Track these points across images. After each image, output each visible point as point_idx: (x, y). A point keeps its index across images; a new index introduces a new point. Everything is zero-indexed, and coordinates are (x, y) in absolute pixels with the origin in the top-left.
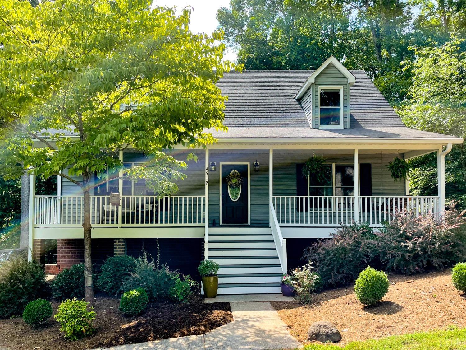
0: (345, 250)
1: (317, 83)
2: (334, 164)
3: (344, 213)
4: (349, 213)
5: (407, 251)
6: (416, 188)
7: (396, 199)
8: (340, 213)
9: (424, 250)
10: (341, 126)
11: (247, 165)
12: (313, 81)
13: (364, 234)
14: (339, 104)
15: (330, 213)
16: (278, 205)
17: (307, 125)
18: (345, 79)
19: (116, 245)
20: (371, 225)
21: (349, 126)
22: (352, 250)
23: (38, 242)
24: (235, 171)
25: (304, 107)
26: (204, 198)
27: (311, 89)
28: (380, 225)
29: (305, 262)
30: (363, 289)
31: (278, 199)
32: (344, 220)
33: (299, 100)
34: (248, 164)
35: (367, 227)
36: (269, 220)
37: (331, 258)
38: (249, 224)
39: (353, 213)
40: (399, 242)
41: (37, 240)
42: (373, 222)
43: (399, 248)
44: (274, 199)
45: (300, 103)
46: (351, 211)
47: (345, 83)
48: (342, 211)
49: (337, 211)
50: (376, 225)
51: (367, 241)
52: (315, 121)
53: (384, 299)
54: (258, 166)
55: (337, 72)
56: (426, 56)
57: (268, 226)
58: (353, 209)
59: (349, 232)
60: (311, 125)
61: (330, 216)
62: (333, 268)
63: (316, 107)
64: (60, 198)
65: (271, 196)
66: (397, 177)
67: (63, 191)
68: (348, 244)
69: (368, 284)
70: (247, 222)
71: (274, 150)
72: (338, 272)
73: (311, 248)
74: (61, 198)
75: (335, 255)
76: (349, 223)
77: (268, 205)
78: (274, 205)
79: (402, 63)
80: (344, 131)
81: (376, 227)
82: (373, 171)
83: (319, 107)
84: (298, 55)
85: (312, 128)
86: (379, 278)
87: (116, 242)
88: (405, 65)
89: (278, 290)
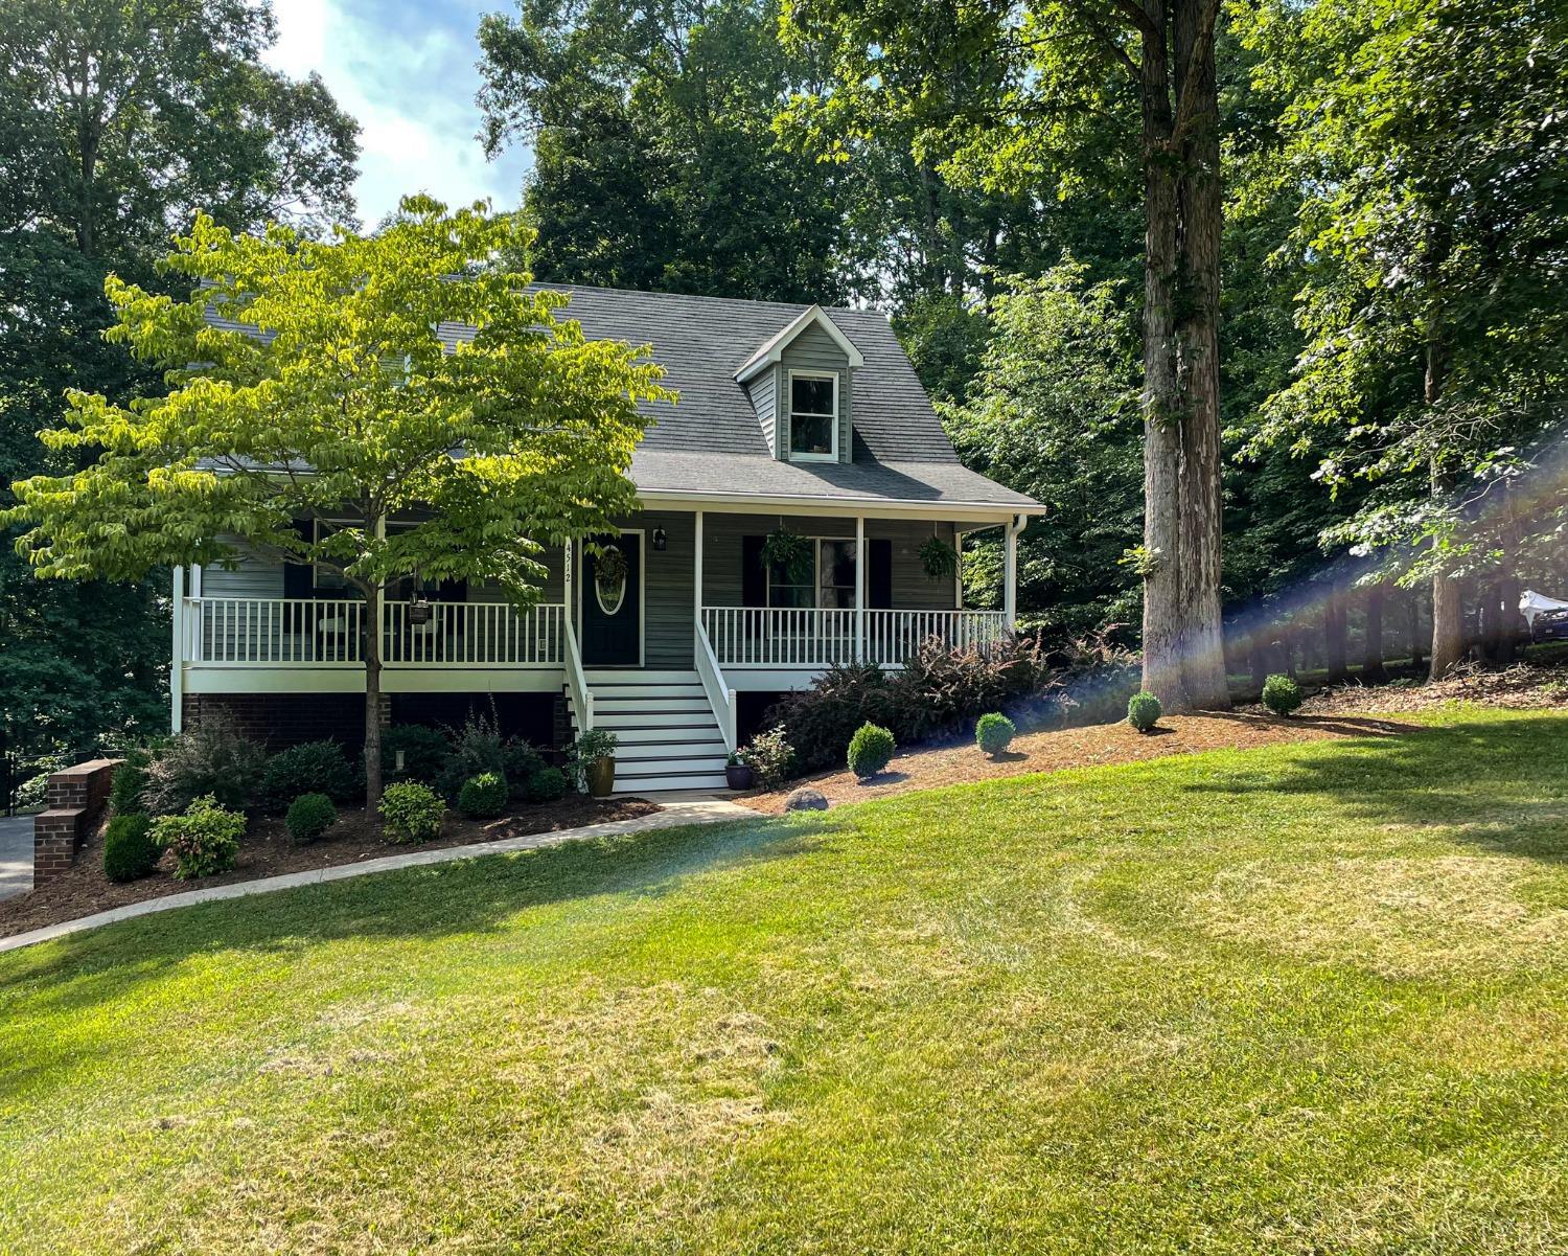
0: (836, 706)
1: (786, 361)
2: (818, 539)
3: (837, 642)
4: (846, 642)
5: (934, 707)
6: (988, 589)
7: (931, 616)
8: (828, 642)
9: (959, 702)
10: (834, 457)
11: (637, 536)
12: (778, 358)
13: (868, 679)
14: (830, 411)
15: (811, 642)
16: (712, 624)
17: (763, 450)
18: (842, 358)
20: (884, 666)
21: (848, 459)
22: (847, 706)
23: (192, 700)
24: (613, 547)
25: (757, 405)
26: (562, 610)
27: (774, 372)
28: (900, 666)
29: (772, 726)
31: (712, 613)
32: (837, 657)
33: (745, 385)
34: (641, 532)
35: (875, 669)
36: (692, 656)
37: (813, 721)
38: (642, 664)
39: (854, 642)
40: (922, 691)
41: (190, 697)
42: (889, 661)
43: (921, 701)
44: (704, 612)
45: (747, 394)
46: (850, 638)
47: (842, 365)
48: (833, 638)
49: (824, 638)
50: (894, 665)
51: (871, 692)
52: (781, 443)
53: (886, 769)
54: (664, 538)
55: (827, 340)
57: (690, 667)
58: (854, 635)
59: (844, 675)
60: (772, 451)
61: (811, 649)
62: (816, 738)
63: (784, 413)
65: (699, 607)
66: (933, 573)
67: (206, 592)
68: (841, 696)
70: (637, 662)
71: (706, 515)
72: (825, 744)
73: (778, 706)
75: (819, 715)
76: (845, 661)
77: (692, 624)
78: (704, 624)
80: (838, 471)
81: (891, 668)
82: (894, 556)
83: (791, 413)
84: (723, 193)
85: (774, 457)
86: (880, 737)
89: (721, 781)
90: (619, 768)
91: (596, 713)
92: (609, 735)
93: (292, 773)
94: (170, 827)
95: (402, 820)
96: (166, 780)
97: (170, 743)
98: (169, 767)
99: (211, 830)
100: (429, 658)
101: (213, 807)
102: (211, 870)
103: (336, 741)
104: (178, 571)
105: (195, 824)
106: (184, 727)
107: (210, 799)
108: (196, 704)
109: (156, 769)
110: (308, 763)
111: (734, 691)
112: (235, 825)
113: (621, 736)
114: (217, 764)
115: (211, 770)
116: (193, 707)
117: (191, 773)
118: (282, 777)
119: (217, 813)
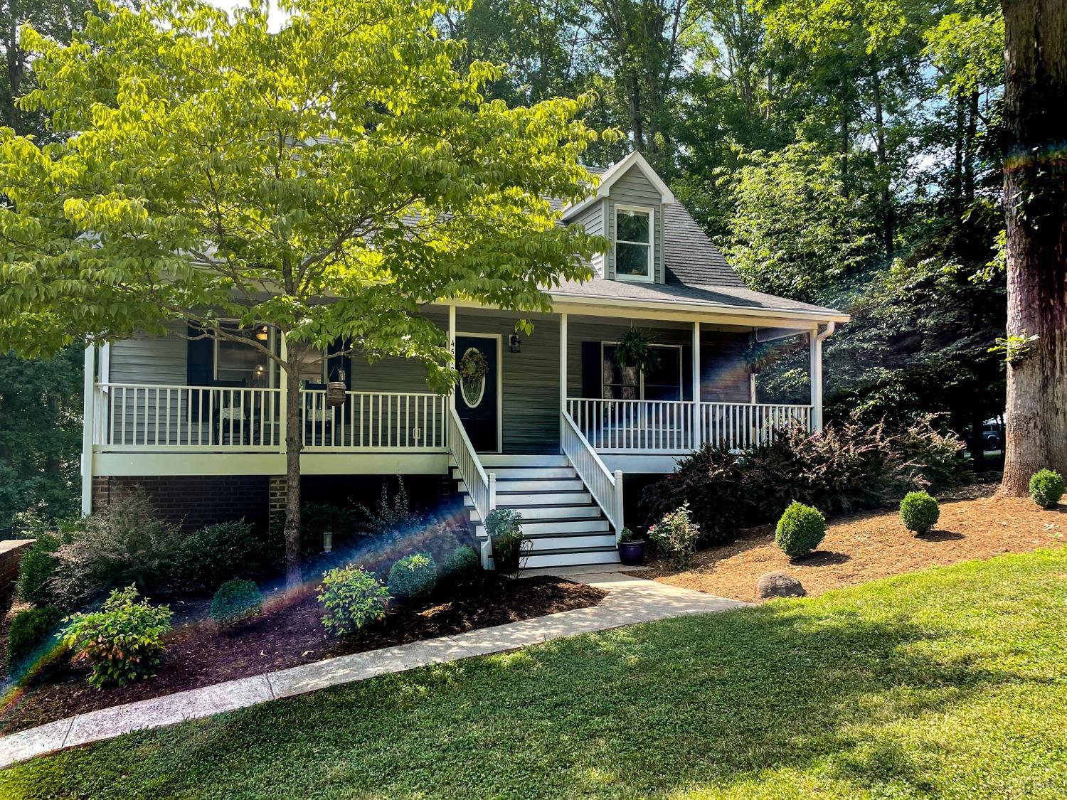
1: (613, 197)
10: (650, 278)
11: (494, 340)
12: (606, 193)
14: (647, 240)
16: (575, 414)
18: (658, 197)
19: (275, 489)
21: (662, 281)
23: (102, 483)
24: (475, 349)
27: (603, 206)
29: (676, 505)
30: (793, 534)
31: (576, 402)
34: (499, 337)
38: (501, 451)
41: (100, 479)
46: (689, 428)
47: (656, 202)
52: (608, 266)
53: (822, 547)
54: (518, 342)
55: (644, 181)
56: (757, 165)
57: (561, 452)
60: (602, 273)
63: (611, 240)
64: (106, 390)
65: (564, 398)
67: (115, 376)
69: (802, 525)
70: (496, 449)
71: (569, 316)
74: (110, 389)
78: (570, 414)
79: (717, 170)
80: (654, 286)
83: (616, 240)
85: (603, 277)
87: (275, 482)
88: (722, 174)
89: (612, 557)
90: (526, 546)
91: (498, 493)
92: (514, 513)
93: (206, 555)
94: (85, 628)
95: (345, 609)
96: (77, 565)
97: (81, 527)
98: (81, 550)
99: (135, 629)
100: (328, 443)
101: (136, 601)
102: (133, 676)
103: (247, 522)
104: (89, 353)
105: (114, 623)
106: (94, 509)
107: (131, 591)
108: (106, 486)
109: (67, 553)
110: (223, 543)
111: (619, 473)
112: (161, 622)
113: (526, 514)
114: (132, 548)
115: (126, 555)
116: (103, 490)
117: (104, 558)
118: (195, 559)
119: (142, 608)
